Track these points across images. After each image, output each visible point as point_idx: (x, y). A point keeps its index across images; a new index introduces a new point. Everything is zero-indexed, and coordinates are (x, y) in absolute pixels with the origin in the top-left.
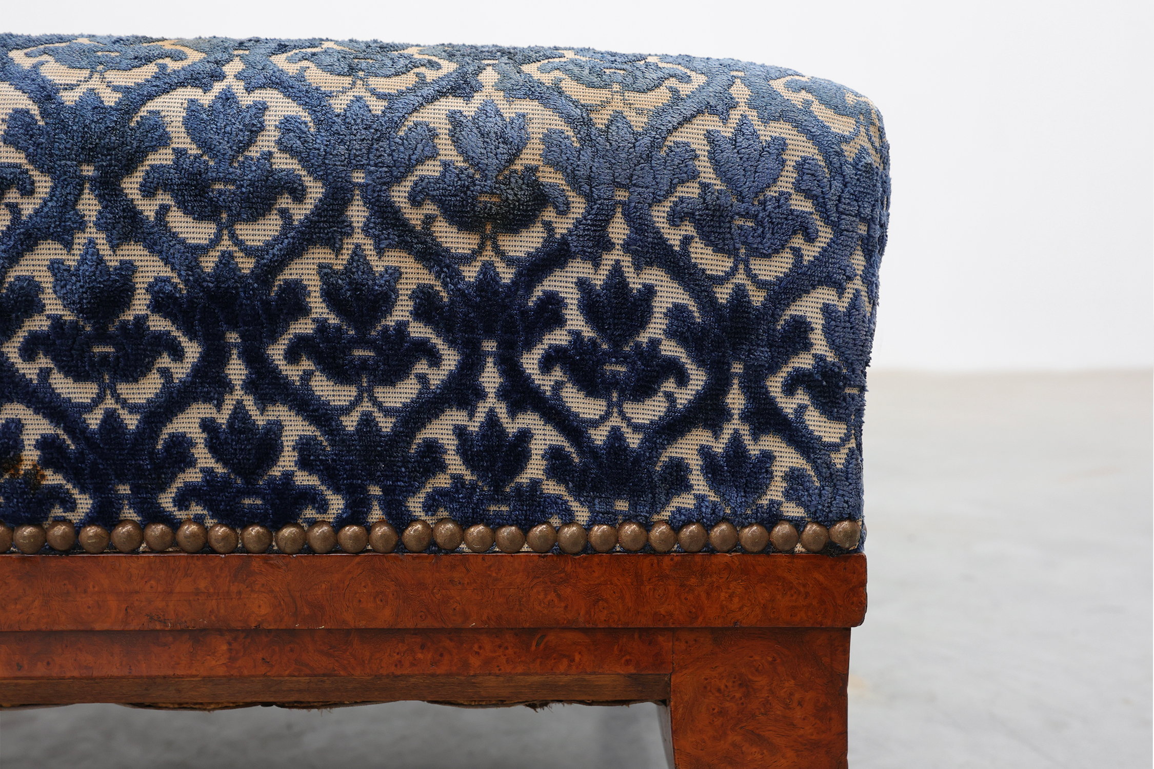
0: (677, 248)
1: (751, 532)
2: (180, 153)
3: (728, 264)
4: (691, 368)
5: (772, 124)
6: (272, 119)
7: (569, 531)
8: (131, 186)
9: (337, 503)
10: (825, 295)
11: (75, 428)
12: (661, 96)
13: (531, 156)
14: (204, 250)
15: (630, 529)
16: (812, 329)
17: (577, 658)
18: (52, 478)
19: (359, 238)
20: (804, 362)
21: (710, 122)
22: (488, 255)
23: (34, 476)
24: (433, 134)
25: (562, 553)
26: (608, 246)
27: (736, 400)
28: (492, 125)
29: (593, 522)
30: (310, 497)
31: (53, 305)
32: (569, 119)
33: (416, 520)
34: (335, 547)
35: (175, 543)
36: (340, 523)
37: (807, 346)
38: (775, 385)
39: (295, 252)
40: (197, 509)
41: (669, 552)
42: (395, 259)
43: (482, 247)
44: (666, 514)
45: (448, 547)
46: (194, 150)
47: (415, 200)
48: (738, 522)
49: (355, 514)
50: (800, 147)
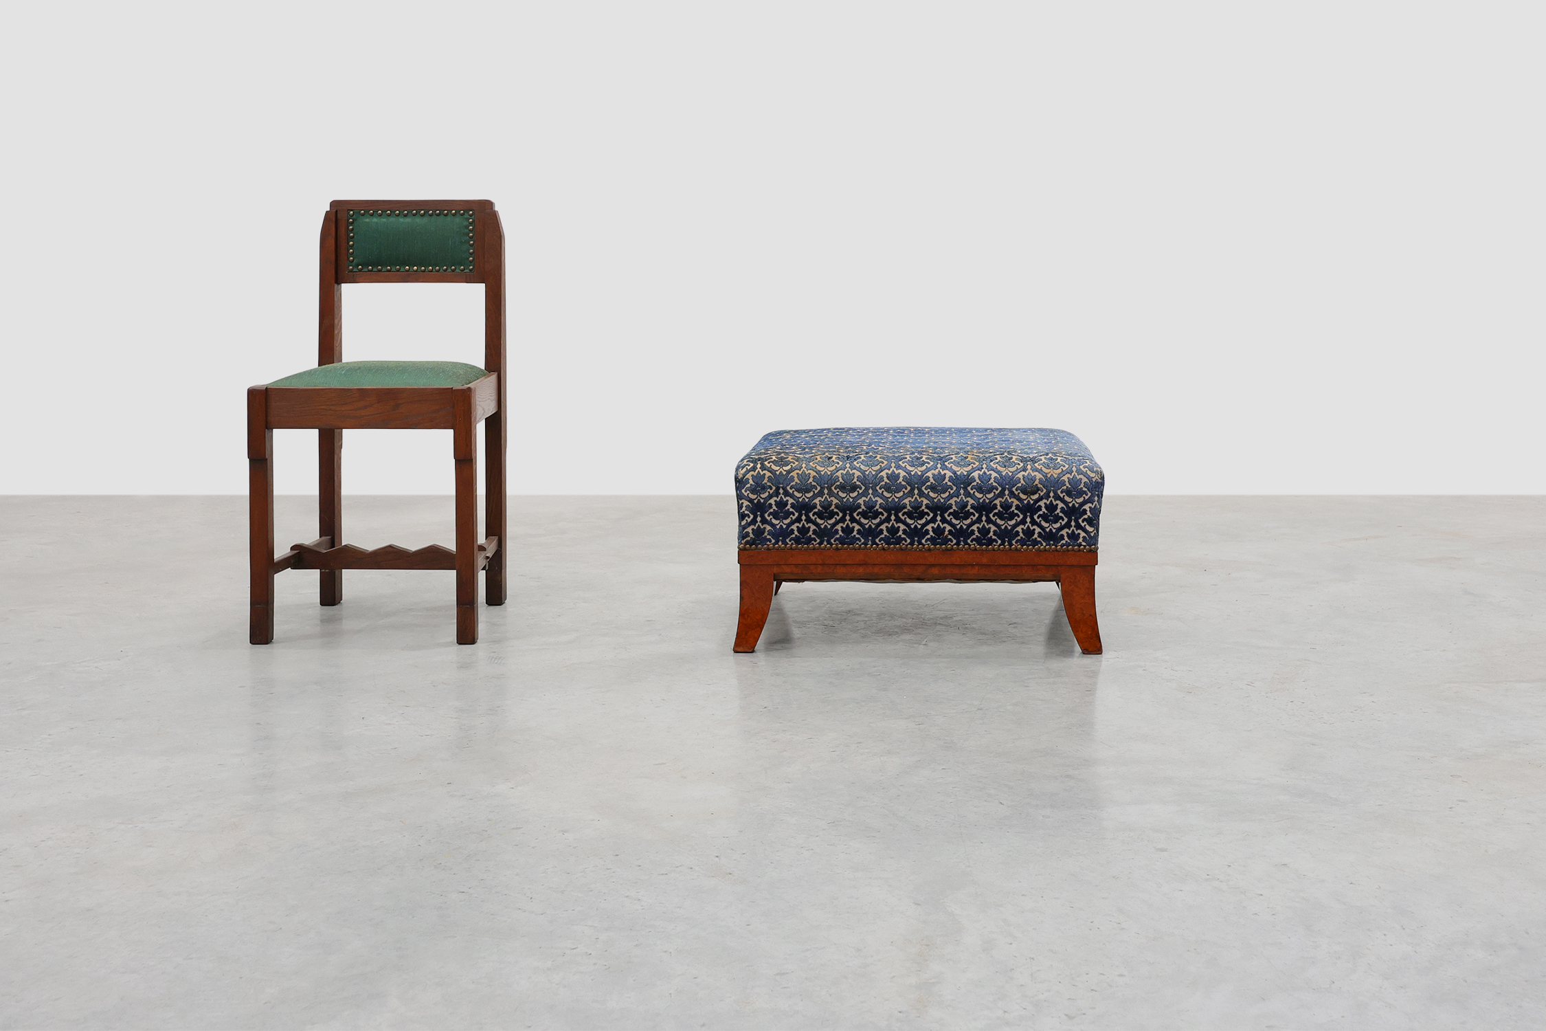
0: (1062, 497)
1: (1076, 547)
2: (977, 483)
4: (1065, 518)
5: (1080, 475)
6: (993, 477)
7: (1042, 547)
8: (969, 488)
9: (999, 542)
10: (1090, 505)
11: (955, 528)
12: (1060, 470)
13: (1037, 482)
14: (981, 499)
15: (1053, 547)
16: (1088, 511)
17: (1043, 571)
18: (950, 537)
19: (1007, 496)
20: (1086, 517)
21: (1068, 475)
22: (1029, 499)
23: (947, 536)
24: (1020, 479)
25: (1040, 551)
26: (1050, 497)
27: (1073, 523)
28: (1030, 477)
29: (1046, 545)
30: (995, 541)
31: (954, 507)
32: (1043, 476)
33: (1013, 545)
34: (999, 550)
35: (970, 548)
36: (1000, 545)
37: (1087, 514)
38: (1080, 521)
39: (996, 499)
40: (974, 543)
41: (1060, 551)
42: (1013, 500)
44: (1060, 544)
45: (1020, 550)
46: (980, 482)
47: (1016, 490)
48: (1074, 546)
49: (1003, 543)
50: (1085, 480)
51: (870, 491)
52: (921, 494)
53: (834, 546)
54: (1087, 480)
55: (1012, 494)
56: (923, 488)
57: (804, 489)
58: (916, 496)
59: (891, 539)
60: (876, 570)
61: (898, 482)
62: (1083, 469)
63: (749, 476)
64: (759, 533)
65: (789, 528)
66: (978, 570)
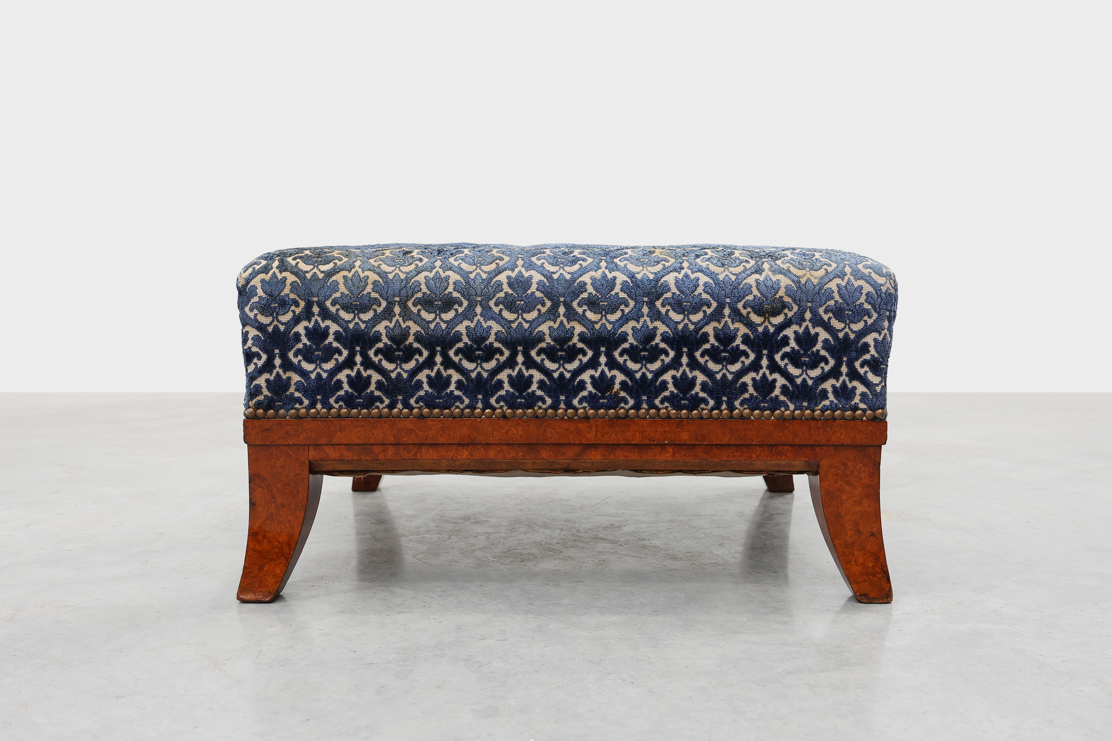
0: (826, 321)
1: (849, 413)
2: (674, 294)
3: (843, 325)
4: (830, 359)
5: (858, 281)
6: (701, 283)
7: (788, 412)
8: (658, 304)
9: (712, 403)
10: (875, 335)
11: (632, 378)
12: (822, 272)
13: (781, 293)
14: (679, 323)
15: (808, 412)
16: (870, 346)
17: (788, 455)
18: (623, 394)
19: (727, 319)
20: (867, 357)
21: (838, 281)
22: (767, 323)
23: (617, 393)
24: (751, 286)
25: (785, 419)
26: (805, 320)
27: (844, 369)
28: (769, 284)
29: (796, 409)
30: (704, 401)
31: (631, 340)
32: (793, 281)
33: (737, 408)
34: (710, 417)
35: (658, 415)
36: (713, 409)
37: (868, 352)
38: (857, 364)
39: (707, 324)
40: (666, 404)
41: (821, 419)
42: (737, 325)
43: (765, 321)
44: (820, 407)
45: (747, 417)
46: (678, 293)
47: (745, 307)
48: (844, 410)
49: (717, 406)
50: (867, 288)
51: (478, 310)
52: (571, 315)
53: (415, 411)
54: (871, 289)
55: (736, 315)
56: (575, 304)
57: (358, 306)
58: (562, 318)
59: (518, 398)
60: (492, 454)
61: (529, 292)
62: (863, 270)
63: (256, 282)
64: (279, 387)
65: (332, 379)
66: (674, 454)
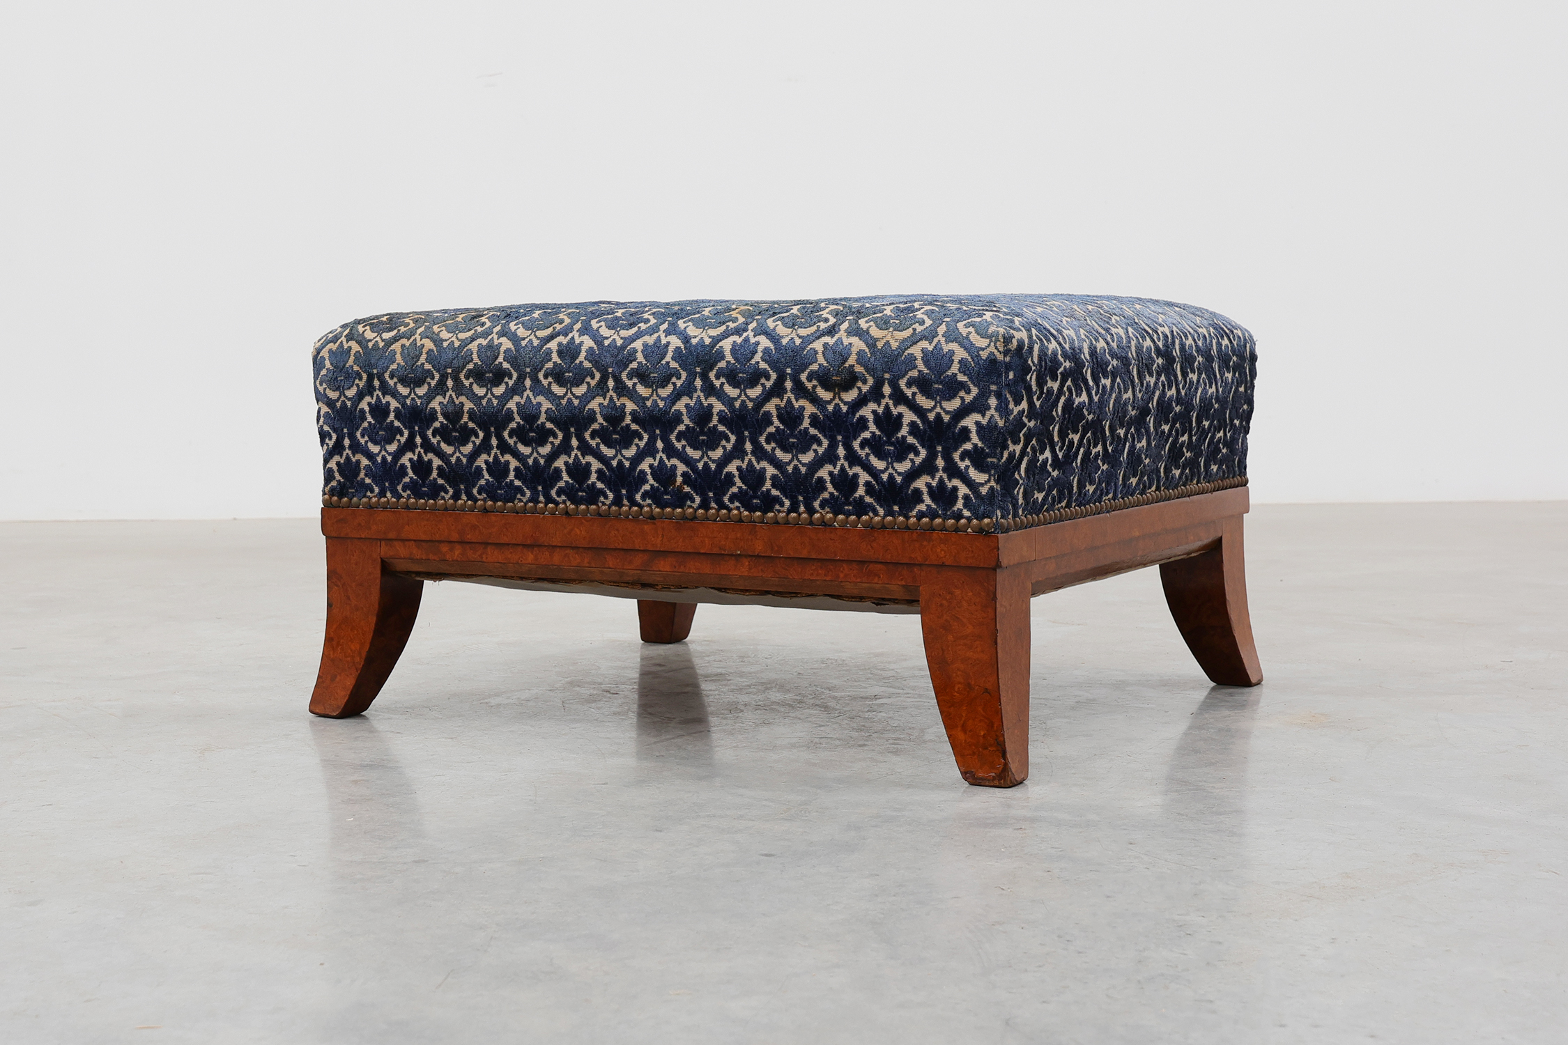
0: (910, 397)
1: (950, 522)
2: (728, 362)
3: (933, 403)
4: (920, 448)
5: (950, 344)
6: (761, 348)
7: (877, 519)
8: (712, 375)
9: (787, 503)
10: (976, 416)
11: (694, 469)
12: (908, 333)
13: (852, 360)
14: (736, 399)
15: (900, 519)
16: (971, 432)
17: (882, 576)
18: (687, 489)
19: (789, 394)
20: (968, 446)
21: (927, 344)
22: (837, 400)
23: (681, 487)
24: (816, 352)
25: (873, 528)
26: (883, 397)
27: (940, 463)
28: (839, 348)
29: (886, 515)
30: (777, 500)
31: (686, 421)
32: (869, 345)
33: (817, 512)
34: (787, 523)
35: (729, 517)
36: (789, 512)
37: (969, 439)
38: (956, 456)
39: (767, 400)
40: (737, 504)
41: (916, 529)
42: (802, 402)
43: (834, 398)
44: (914, 513)
45: (829, 524)
46: (733, 362)
47: (809, 379)
48: (945, 518)
49: (794, 508)
50: (961, 354)
51: (528, 383)
52: (621, 389)
53: (480, 503)
54: (965, 355)
55: (800, 390)
56: (624, 376)
57: (413, 379)
58: (611, 393)
59: (578, 490)
60: (557, 558)
61: (577, 361)
63: (325, 353)
64: (349, 470)
65: (397, 463)
66: (750, 569)
